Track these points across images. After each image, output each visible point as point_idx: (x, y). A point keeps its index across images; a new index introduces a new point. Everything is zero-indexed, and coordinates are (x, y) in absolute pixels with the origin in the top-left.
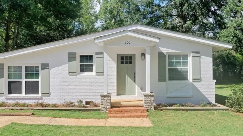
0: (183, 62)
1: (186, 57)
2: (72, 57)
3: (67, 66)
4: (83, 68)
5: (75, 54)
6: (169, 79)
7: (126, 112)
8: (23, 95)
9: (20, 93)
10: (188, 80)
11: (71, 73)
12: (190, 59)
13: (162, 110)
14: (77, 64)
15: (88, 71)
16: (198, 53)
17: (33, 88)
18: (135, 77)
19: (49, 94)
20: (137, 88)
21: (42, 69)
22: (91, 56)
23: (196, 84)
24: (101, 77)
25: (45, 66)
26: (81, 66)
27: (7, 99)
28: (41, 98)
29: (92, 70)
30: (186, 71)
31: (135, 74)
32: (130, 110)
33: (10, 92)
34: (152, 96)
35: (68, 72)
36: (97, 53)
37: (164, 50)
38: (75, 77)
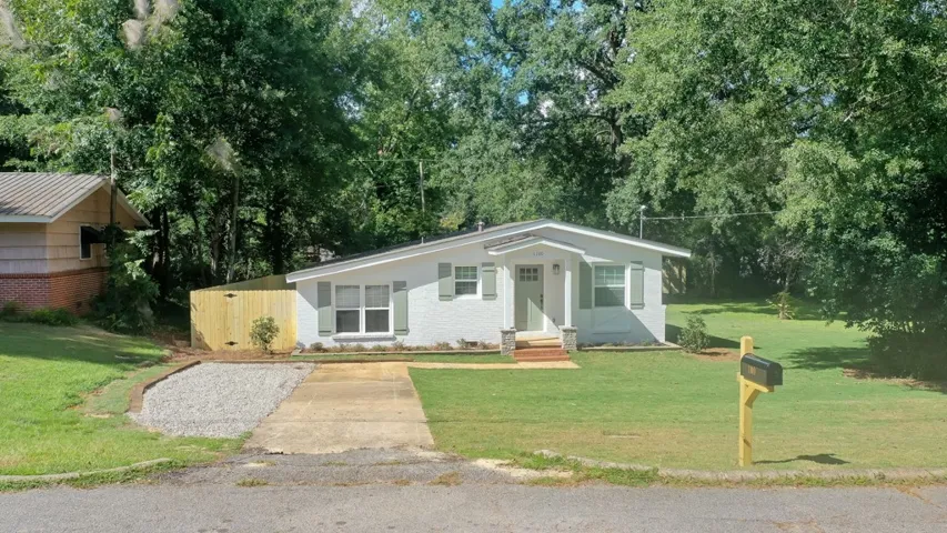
0: (618, 278)
1: (621, 269)
2: (444, 270)
3: (435, 285)
4: (461, 289)
5: (449, 265)
6: (596, 305)
7: (538, 354)
8: (362, 333)
9: (357, 330)
10: (623, 305)
11: (443, 297)
12: (628, 273)
13: (587, 351)
14: (451, 281)
15: (467, 293)
16: (640, 263)
17: (378, 321)
18: (542, 301)
19: (405, 331)
20: (546, 320)
21: (395, 290)
22: (474, 269)
23: (635, 312)
24: (491, 304)
25: (400, 286)
26: (457, 284)
27: (336, 340)
28: (393, 339)
29: (475, 292)
30: (622, 291)
31: (542, 296)
32: (544, 352)
33: (338, 331)
34: (575, 331)
35: (438, 294)
36: (484, 265)
37: (589, 259)
38: (448, 303)
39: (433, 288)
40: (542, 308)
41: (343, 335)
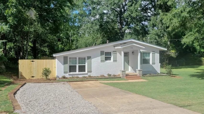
0: (148, 56)
1: (149, 53)
2: (102, 53)
3: (100, 57)
4: (106, 59)
5: (103, 52)
6: (143, 64)
7: (132, 77)
8: (77, 72)
9: (76, 72)
10: (150, 64)
11: (102, 61)
12: (151, 54)
14: (104, 56)
15: (108, 60)
16: (154, 52)
17: (82, 69)
18: (129, 62)
19: (91, 71)
20: (130, 68)
21: (88, 59)
22: (110, 53)
23: (153, 65)
24: (115, 63)
25: (89, 58)
26: (106, 57)
27: (69, 75)
28: (87, 74)
29: (110, 60)
30: (149, 60)
31: (129, 61)
32: (134, 77)
33: (70, 71)
34: (141, 70)
35: (100, 60)
36: (114, 52)
38: (104, 63)
39: (99, 59)
40: (129, 64)
41: (71, 73)
